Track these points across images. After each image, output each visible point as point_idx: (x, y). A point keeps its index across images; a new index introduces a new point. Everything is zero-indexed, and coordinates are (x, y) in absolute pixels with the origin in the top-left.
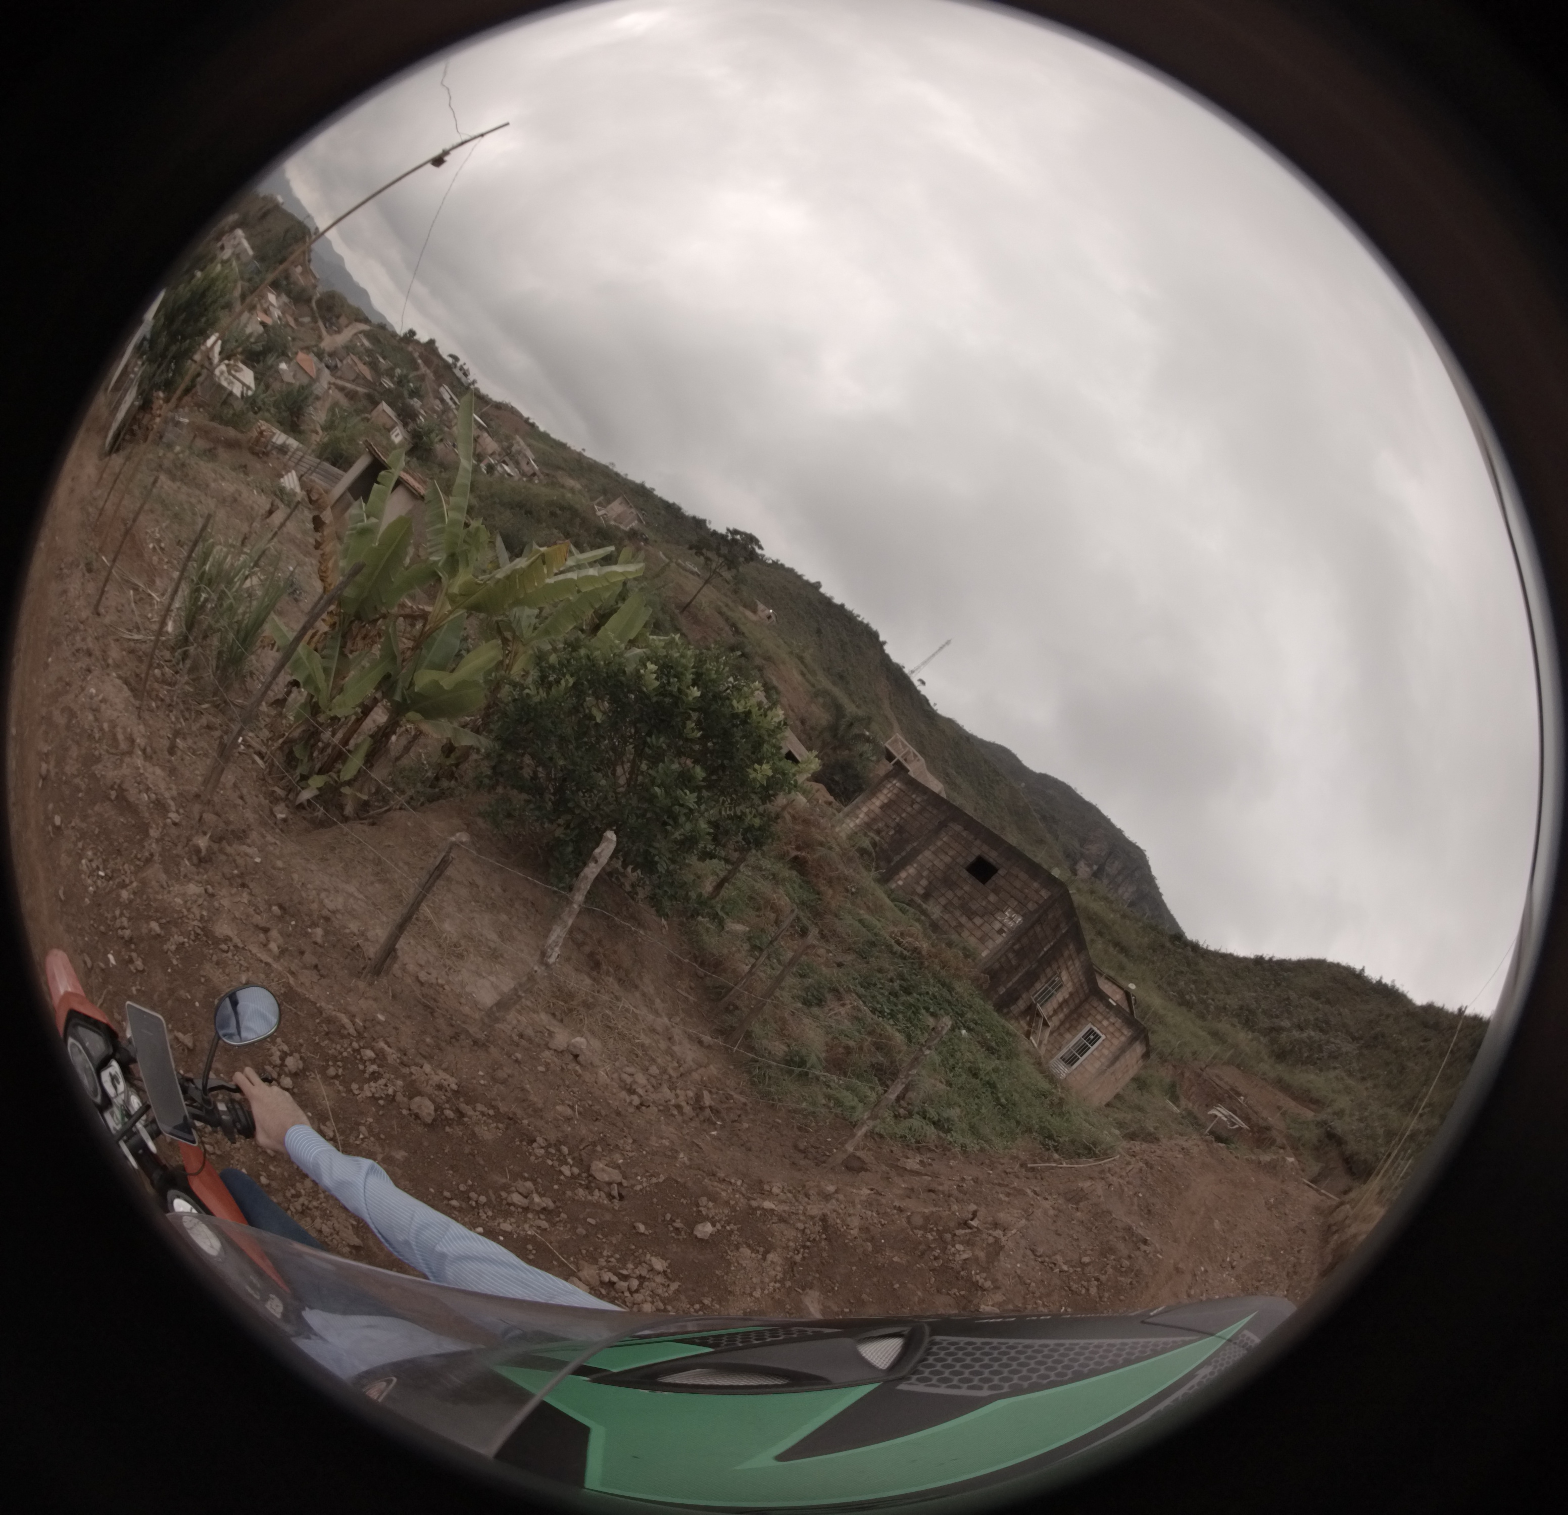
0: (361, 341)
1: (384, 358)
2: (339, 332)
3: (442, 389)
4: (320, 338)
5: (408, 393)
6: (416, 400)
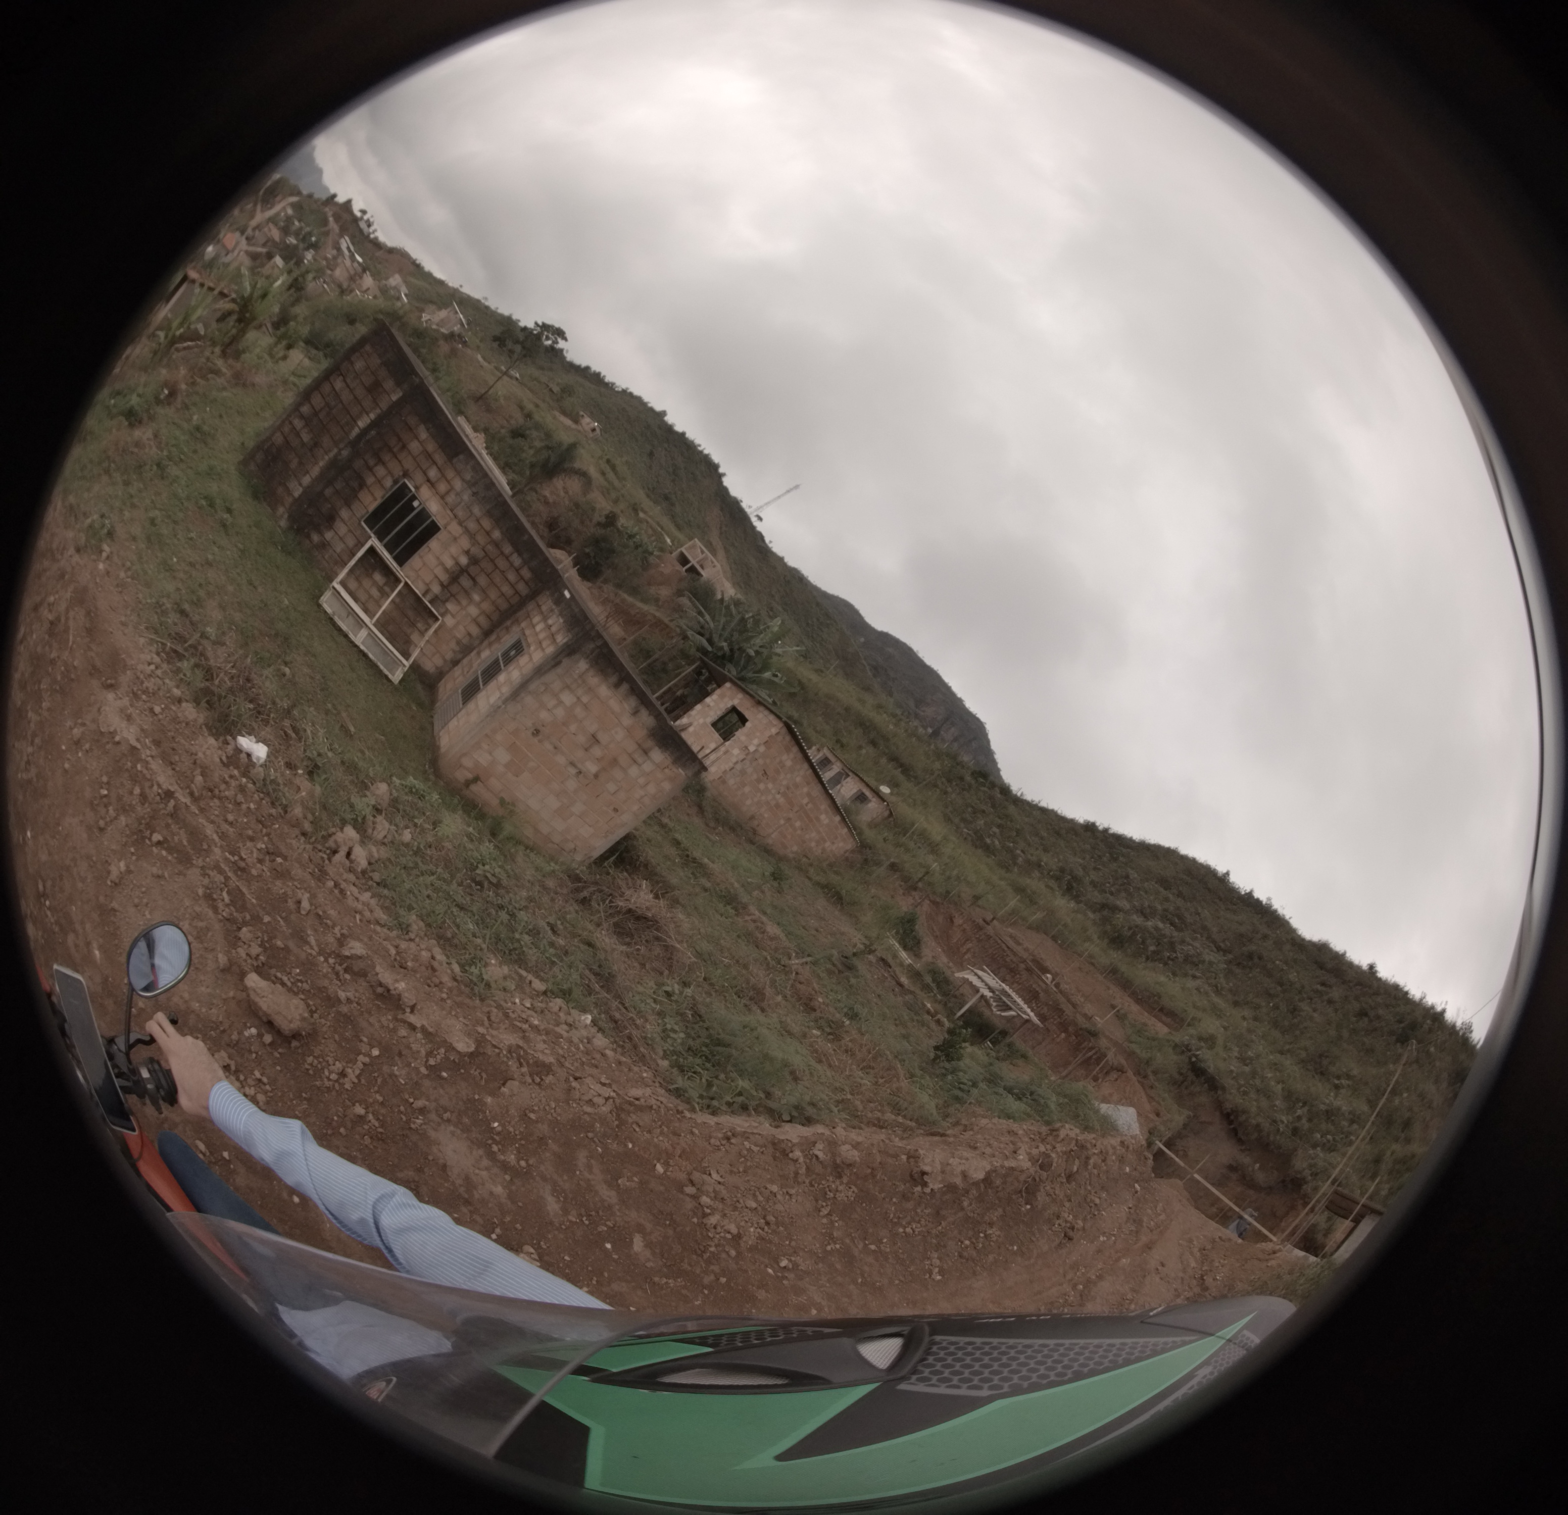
2: (271, 208)
3: (342, 240)
5: (306, 245)
6: (311, 250)
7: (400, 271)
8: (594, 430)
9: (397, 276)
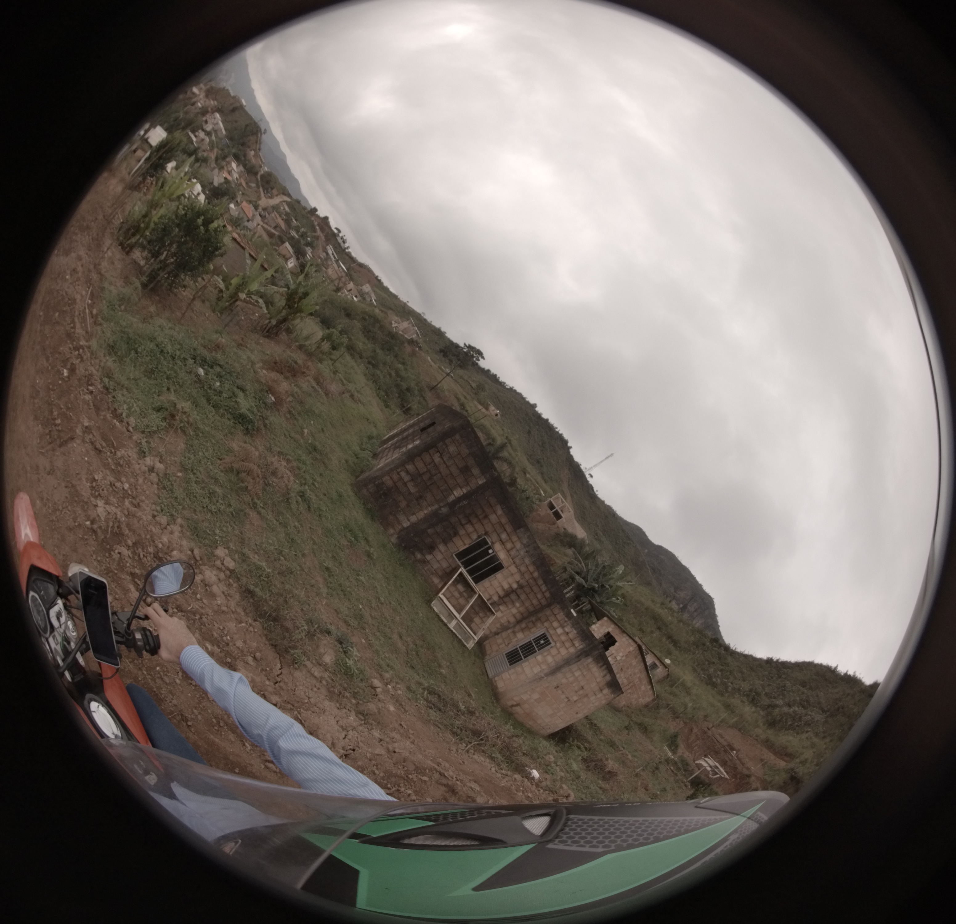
0: (283, 207)
1: (296, 220)
2: (271, 197)
3: (328, 247)
4: (259, 198)
5: (305, 242)
6: (309, 248)
7: (369, 282)
8: (497, 415)
9: (368, 285)
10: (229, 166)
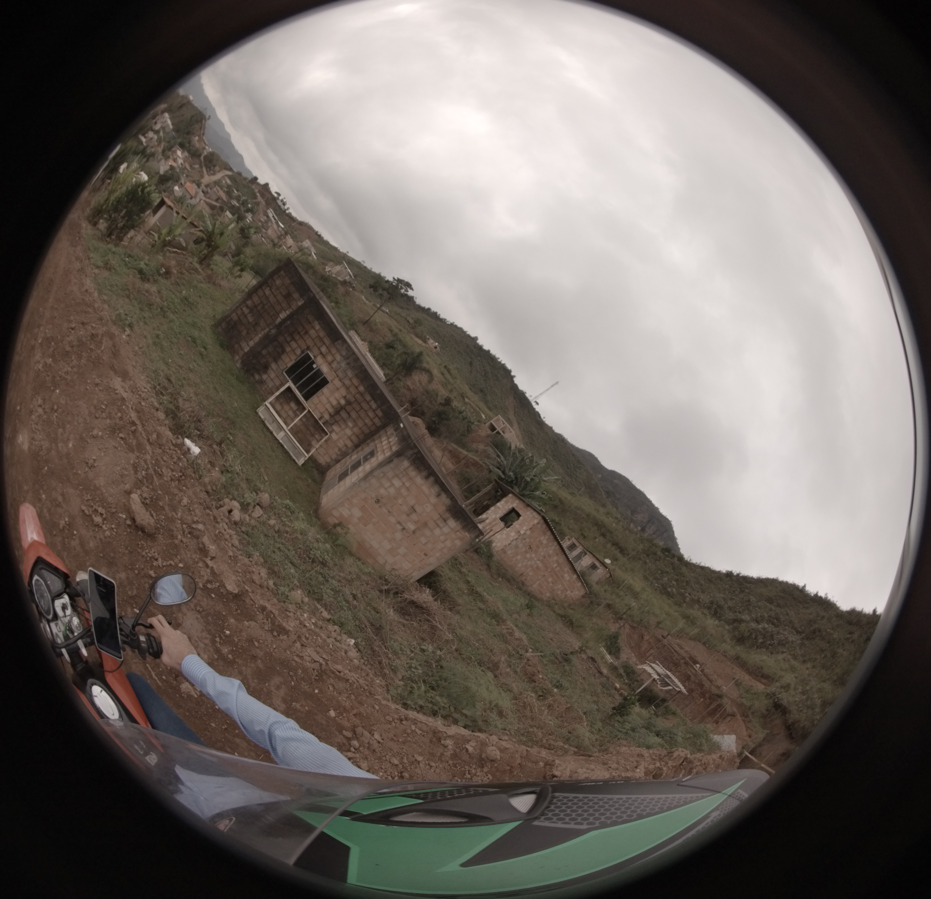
0: (225, 180)
1: (237, 191)
2: (214, 174)
3: (269, 211)
4: (202, 177)
5: (245, 209)
6: (250, 213)
7: (309, 238)
8: (436, 347)
9: (307, 241)
10: (174, 154)
